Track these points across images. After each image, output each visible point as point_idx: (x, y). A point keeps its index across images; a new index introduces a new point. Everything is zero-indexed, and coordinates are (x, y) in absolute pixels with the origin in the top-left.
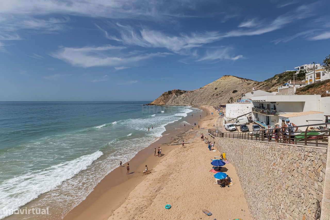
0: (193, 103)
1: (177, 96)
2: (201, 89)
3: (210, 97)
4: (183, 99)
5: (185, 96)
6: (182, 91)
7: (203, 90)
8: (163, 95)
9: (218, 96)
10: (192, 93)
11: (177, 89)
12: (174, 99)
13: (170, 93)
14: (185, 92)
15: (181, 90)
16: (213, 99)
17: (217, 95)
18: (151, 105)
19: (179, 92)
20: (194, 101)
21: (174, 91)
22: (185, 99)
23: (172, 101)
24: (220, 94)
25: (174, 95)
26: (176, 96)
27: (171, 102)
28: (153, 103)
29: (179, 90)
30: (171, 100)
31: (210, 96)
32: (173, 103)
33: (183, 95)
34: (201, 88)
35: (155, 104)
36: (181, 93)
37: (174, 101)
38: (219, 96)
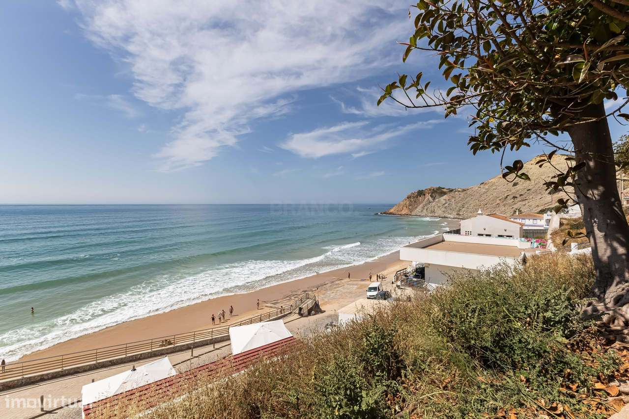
0: (461, 213)
1: (434, 199)
2: (482, 186)
3: (498, 202)
4: (444, 205)
5: (448, 198)
6: (444, 190)
7: (487, 187)
8: (408, 198)
9: (516, 200)
10: (462, 194)
11: (436, 186)
12: (426, 205)
13: (421, 193)
14: (452, 191)
15: (444, 188)
16: (504, 205)
17: (514, 197)
18: (387, 214)
19: (438, 192)
20: (464, 209)
21: (430, 190)
22: (446, 205)
23: (423, 208)
24: (521, 195)
25: (428, 197)
26: (431, 199)
27: (420, 211)
28: (392, 211)
29: (440, 188)
30: (421, 205)
31: (498, 199)
32: (425, 211)
33: (445, 197)
34: (482, 183)
35: (394, 212)
36: (443, 193)
37: (426, 207)
38: (519, 199)
